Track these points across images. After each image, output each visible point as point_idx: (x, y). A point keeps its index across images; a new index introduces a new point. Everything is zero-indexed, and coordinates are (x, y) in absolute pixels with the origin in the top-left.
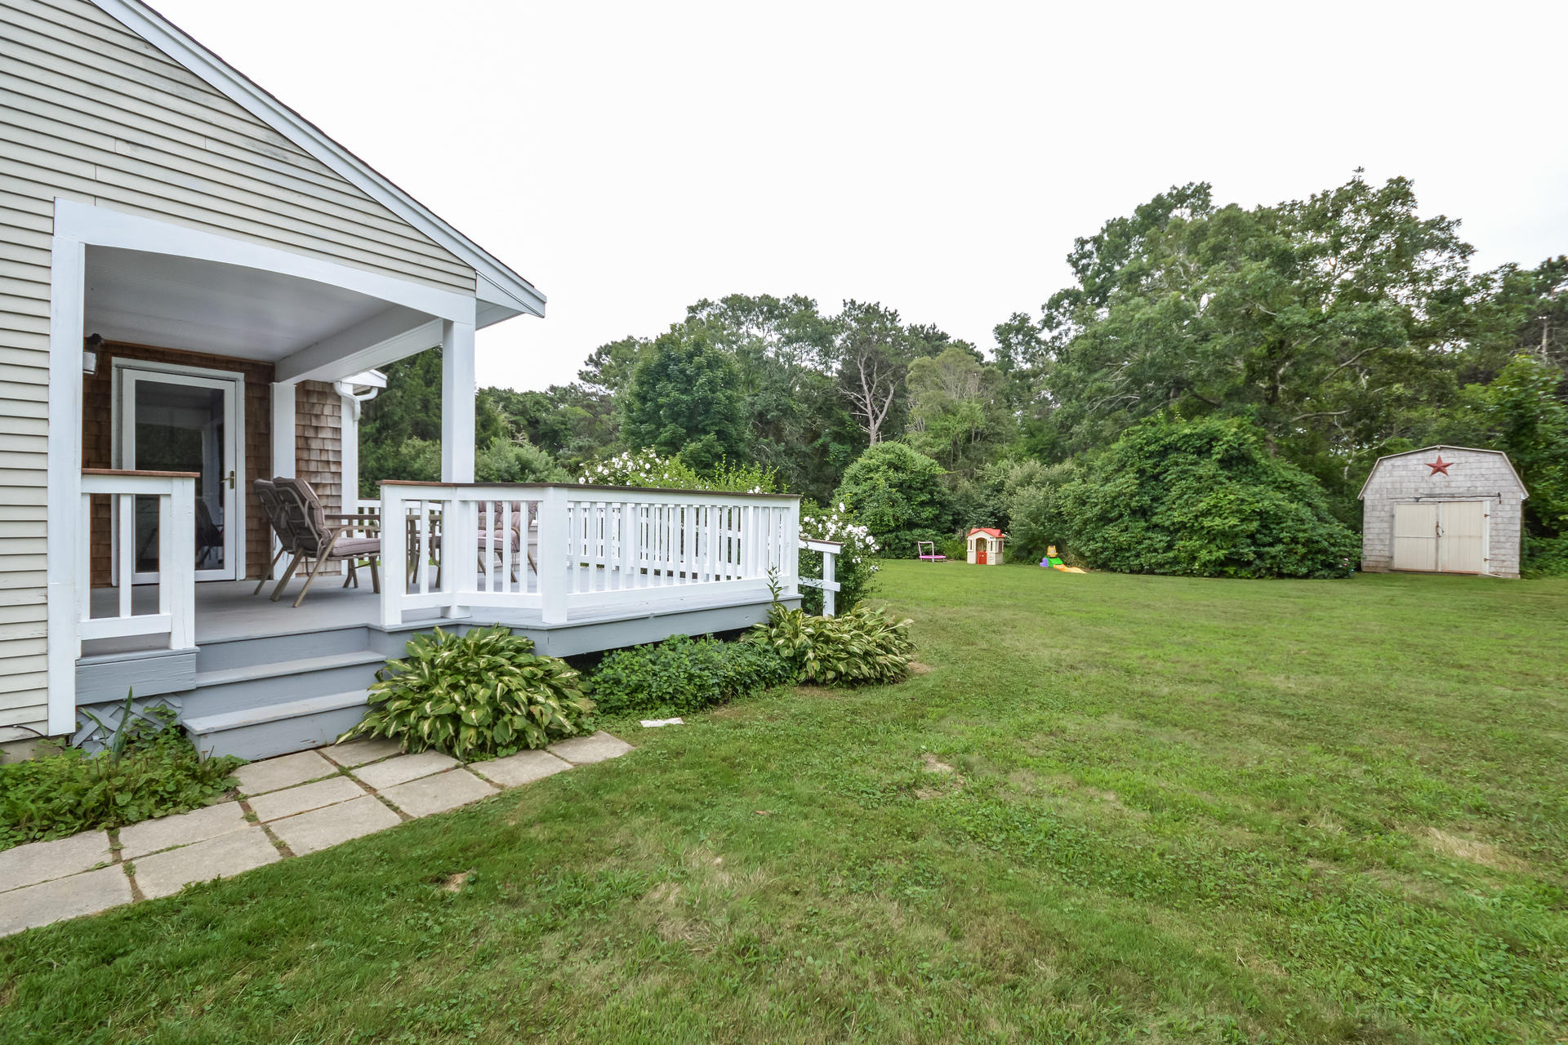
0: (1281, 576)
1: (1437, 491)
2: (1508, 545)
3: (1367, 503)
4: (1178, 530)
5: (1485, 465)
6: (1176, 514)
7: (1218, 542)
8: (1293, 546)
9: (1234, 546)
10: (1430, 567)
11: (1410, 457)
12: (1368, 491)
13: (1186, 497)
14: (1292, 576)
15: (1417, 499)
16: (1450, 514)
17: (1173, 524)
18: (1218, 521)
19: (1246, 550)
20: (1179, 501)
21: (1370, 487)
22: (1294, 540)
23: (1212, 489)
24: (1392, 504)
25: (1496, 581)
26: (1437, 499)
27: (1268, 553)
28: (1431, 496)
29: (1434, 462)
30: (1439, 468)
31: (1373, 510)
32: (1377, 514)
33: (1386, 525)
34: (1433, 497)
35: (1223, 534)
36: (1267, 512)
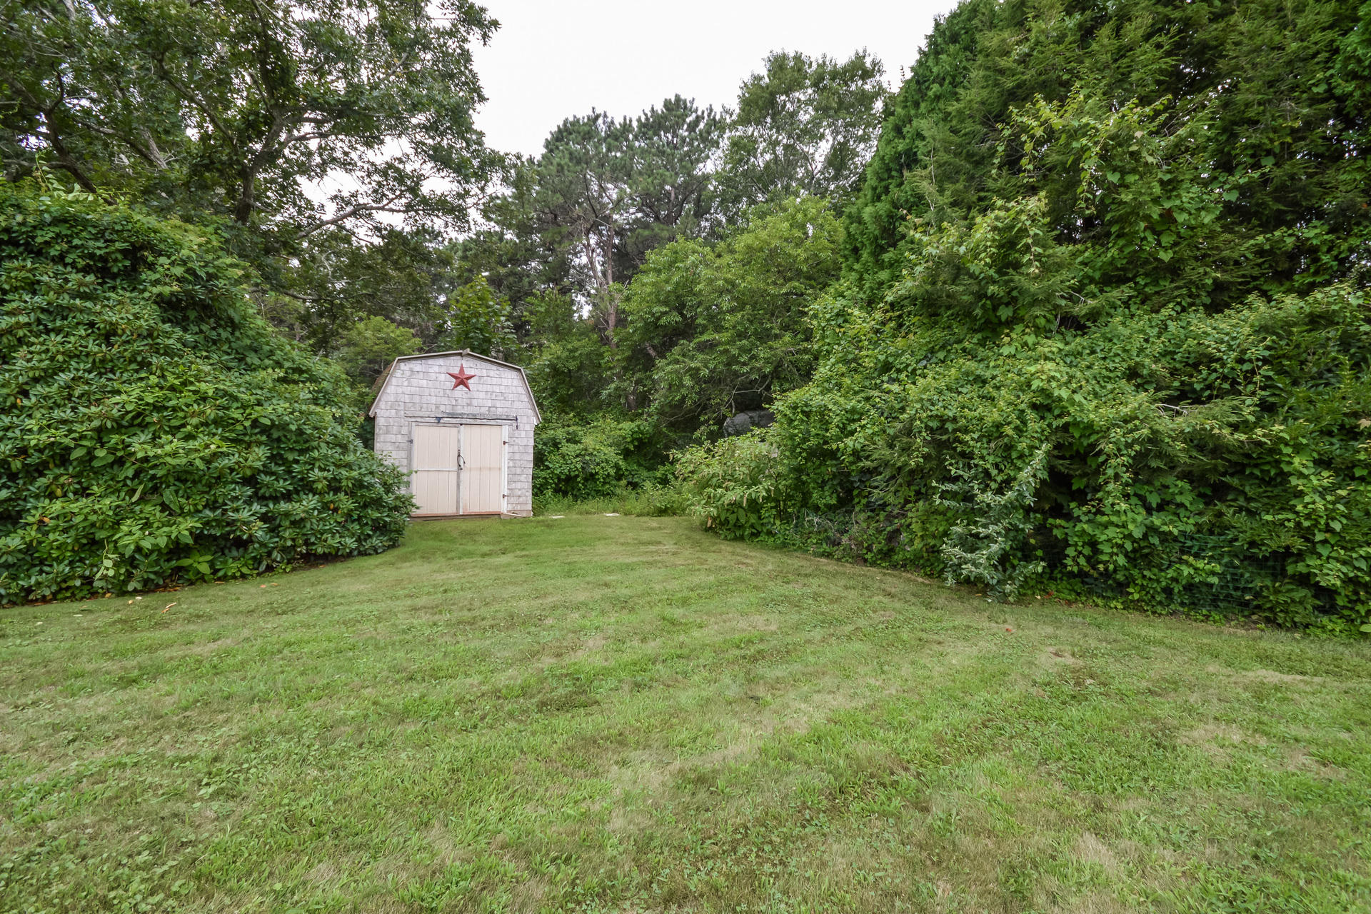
0: (312, 559)
1: (459, 410)
2: (523, 478)
3: (380, 422)
4: (40, 470)
5: (505, 382)
6: (31, 424)
7: (168, 495)
8: (330, 497)
9: (212, 505)
10: (451, 510)
11: (430, 362)
12: (382, 405)
13: (64, 377)
14: (332, 557)
15: (439, 419)
16: (471, 438)
17: (23, 451)
18: (172, 444)
19: (244, 515)
20: (40, 389)
21: (384, 398)
22: (335, 486)
23: (145, 365)
24: (409, 425)
25: (512, 520)
26: (458, 421)
27: (287, 514)
28: (453, 416)
29: (456, 371)
30: (462, 380)
31: (388, 432)
32: (391, 438)
33: (403, 454)
34: (457, 419)
35: (184, 477)
36: (284, 427)
